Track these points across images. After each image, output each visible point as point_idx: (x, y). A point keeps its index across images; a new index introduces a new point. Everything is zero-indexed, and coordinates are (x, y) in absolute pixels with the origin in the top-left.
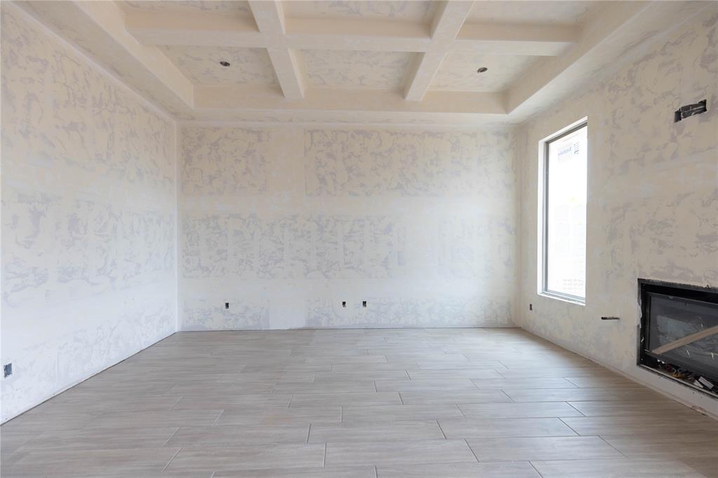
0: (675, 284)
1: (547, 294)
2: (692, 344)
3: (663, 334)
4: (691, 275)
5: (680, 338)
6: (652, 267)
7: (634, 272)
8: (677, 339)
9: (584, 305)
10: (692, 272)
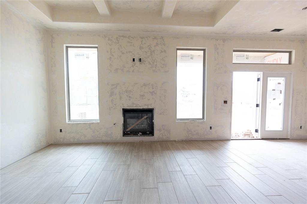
0: (134, 109)
1: (70, 122)
2: (137, 125)
3: (129, 124)
4: (138, 106)
5: (134, 124)
6: (127, 105)
7: (121, 107)
8: (133, 125)
9: (99, 122)
10: (138, 105)
